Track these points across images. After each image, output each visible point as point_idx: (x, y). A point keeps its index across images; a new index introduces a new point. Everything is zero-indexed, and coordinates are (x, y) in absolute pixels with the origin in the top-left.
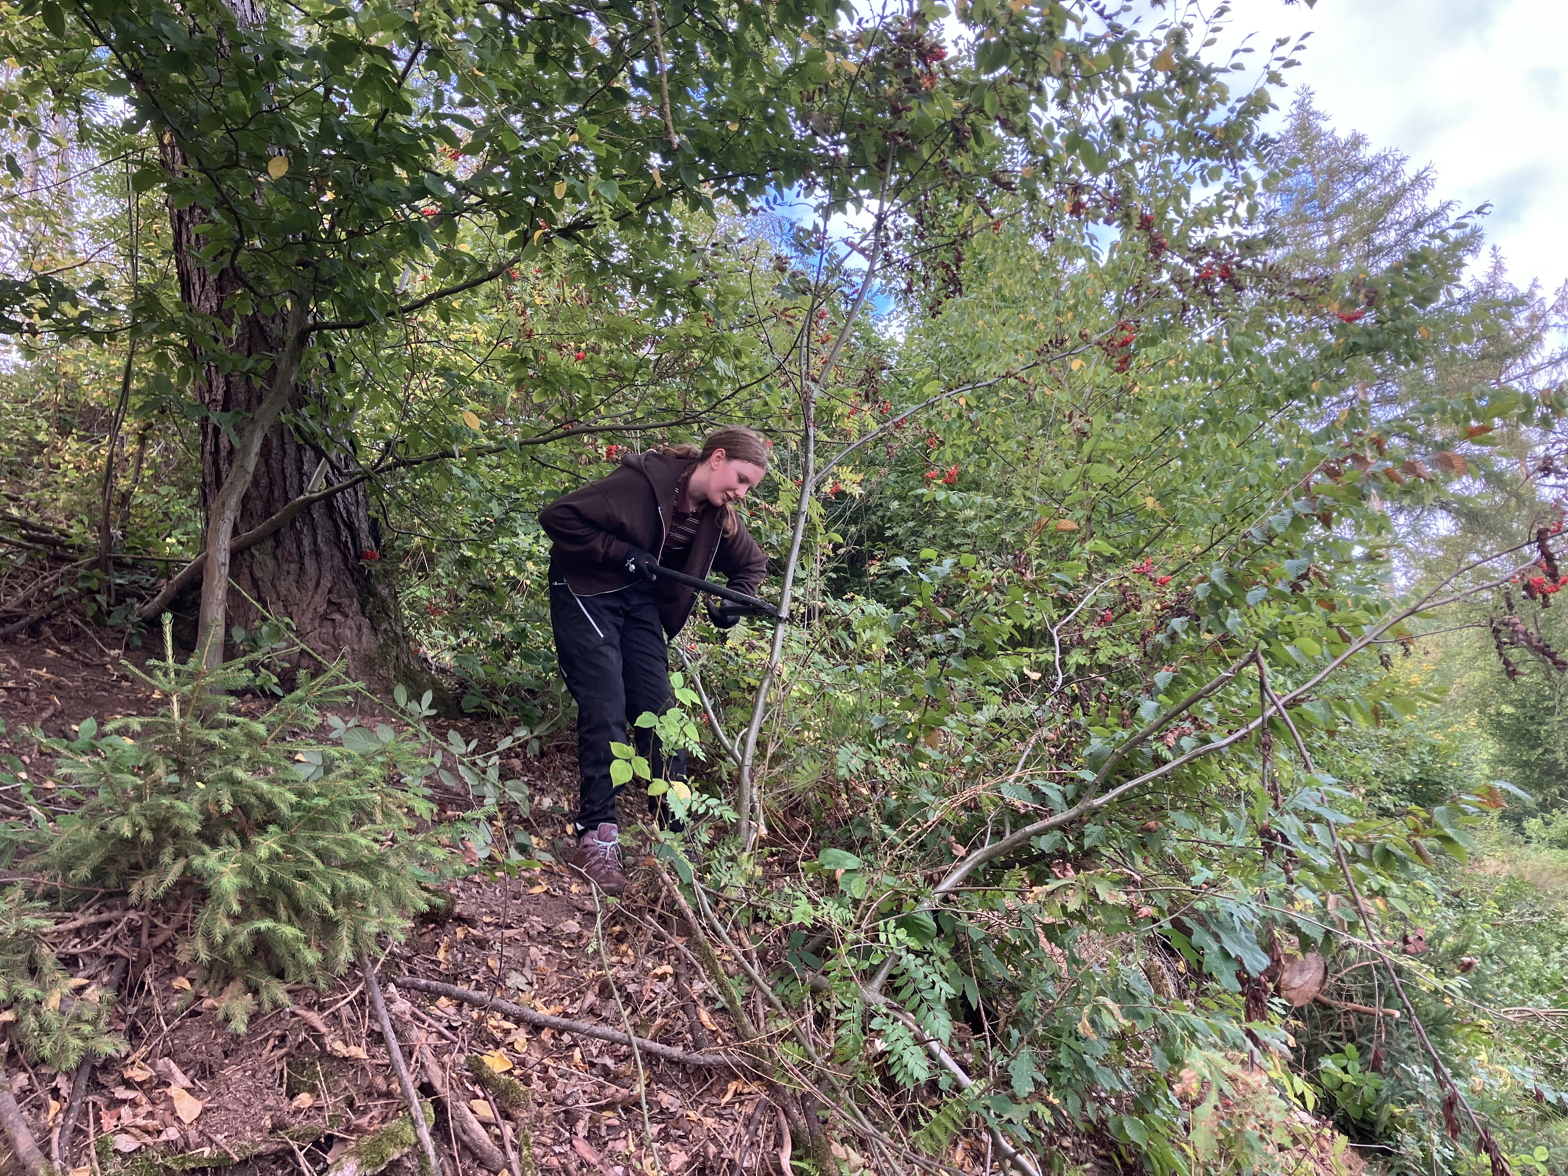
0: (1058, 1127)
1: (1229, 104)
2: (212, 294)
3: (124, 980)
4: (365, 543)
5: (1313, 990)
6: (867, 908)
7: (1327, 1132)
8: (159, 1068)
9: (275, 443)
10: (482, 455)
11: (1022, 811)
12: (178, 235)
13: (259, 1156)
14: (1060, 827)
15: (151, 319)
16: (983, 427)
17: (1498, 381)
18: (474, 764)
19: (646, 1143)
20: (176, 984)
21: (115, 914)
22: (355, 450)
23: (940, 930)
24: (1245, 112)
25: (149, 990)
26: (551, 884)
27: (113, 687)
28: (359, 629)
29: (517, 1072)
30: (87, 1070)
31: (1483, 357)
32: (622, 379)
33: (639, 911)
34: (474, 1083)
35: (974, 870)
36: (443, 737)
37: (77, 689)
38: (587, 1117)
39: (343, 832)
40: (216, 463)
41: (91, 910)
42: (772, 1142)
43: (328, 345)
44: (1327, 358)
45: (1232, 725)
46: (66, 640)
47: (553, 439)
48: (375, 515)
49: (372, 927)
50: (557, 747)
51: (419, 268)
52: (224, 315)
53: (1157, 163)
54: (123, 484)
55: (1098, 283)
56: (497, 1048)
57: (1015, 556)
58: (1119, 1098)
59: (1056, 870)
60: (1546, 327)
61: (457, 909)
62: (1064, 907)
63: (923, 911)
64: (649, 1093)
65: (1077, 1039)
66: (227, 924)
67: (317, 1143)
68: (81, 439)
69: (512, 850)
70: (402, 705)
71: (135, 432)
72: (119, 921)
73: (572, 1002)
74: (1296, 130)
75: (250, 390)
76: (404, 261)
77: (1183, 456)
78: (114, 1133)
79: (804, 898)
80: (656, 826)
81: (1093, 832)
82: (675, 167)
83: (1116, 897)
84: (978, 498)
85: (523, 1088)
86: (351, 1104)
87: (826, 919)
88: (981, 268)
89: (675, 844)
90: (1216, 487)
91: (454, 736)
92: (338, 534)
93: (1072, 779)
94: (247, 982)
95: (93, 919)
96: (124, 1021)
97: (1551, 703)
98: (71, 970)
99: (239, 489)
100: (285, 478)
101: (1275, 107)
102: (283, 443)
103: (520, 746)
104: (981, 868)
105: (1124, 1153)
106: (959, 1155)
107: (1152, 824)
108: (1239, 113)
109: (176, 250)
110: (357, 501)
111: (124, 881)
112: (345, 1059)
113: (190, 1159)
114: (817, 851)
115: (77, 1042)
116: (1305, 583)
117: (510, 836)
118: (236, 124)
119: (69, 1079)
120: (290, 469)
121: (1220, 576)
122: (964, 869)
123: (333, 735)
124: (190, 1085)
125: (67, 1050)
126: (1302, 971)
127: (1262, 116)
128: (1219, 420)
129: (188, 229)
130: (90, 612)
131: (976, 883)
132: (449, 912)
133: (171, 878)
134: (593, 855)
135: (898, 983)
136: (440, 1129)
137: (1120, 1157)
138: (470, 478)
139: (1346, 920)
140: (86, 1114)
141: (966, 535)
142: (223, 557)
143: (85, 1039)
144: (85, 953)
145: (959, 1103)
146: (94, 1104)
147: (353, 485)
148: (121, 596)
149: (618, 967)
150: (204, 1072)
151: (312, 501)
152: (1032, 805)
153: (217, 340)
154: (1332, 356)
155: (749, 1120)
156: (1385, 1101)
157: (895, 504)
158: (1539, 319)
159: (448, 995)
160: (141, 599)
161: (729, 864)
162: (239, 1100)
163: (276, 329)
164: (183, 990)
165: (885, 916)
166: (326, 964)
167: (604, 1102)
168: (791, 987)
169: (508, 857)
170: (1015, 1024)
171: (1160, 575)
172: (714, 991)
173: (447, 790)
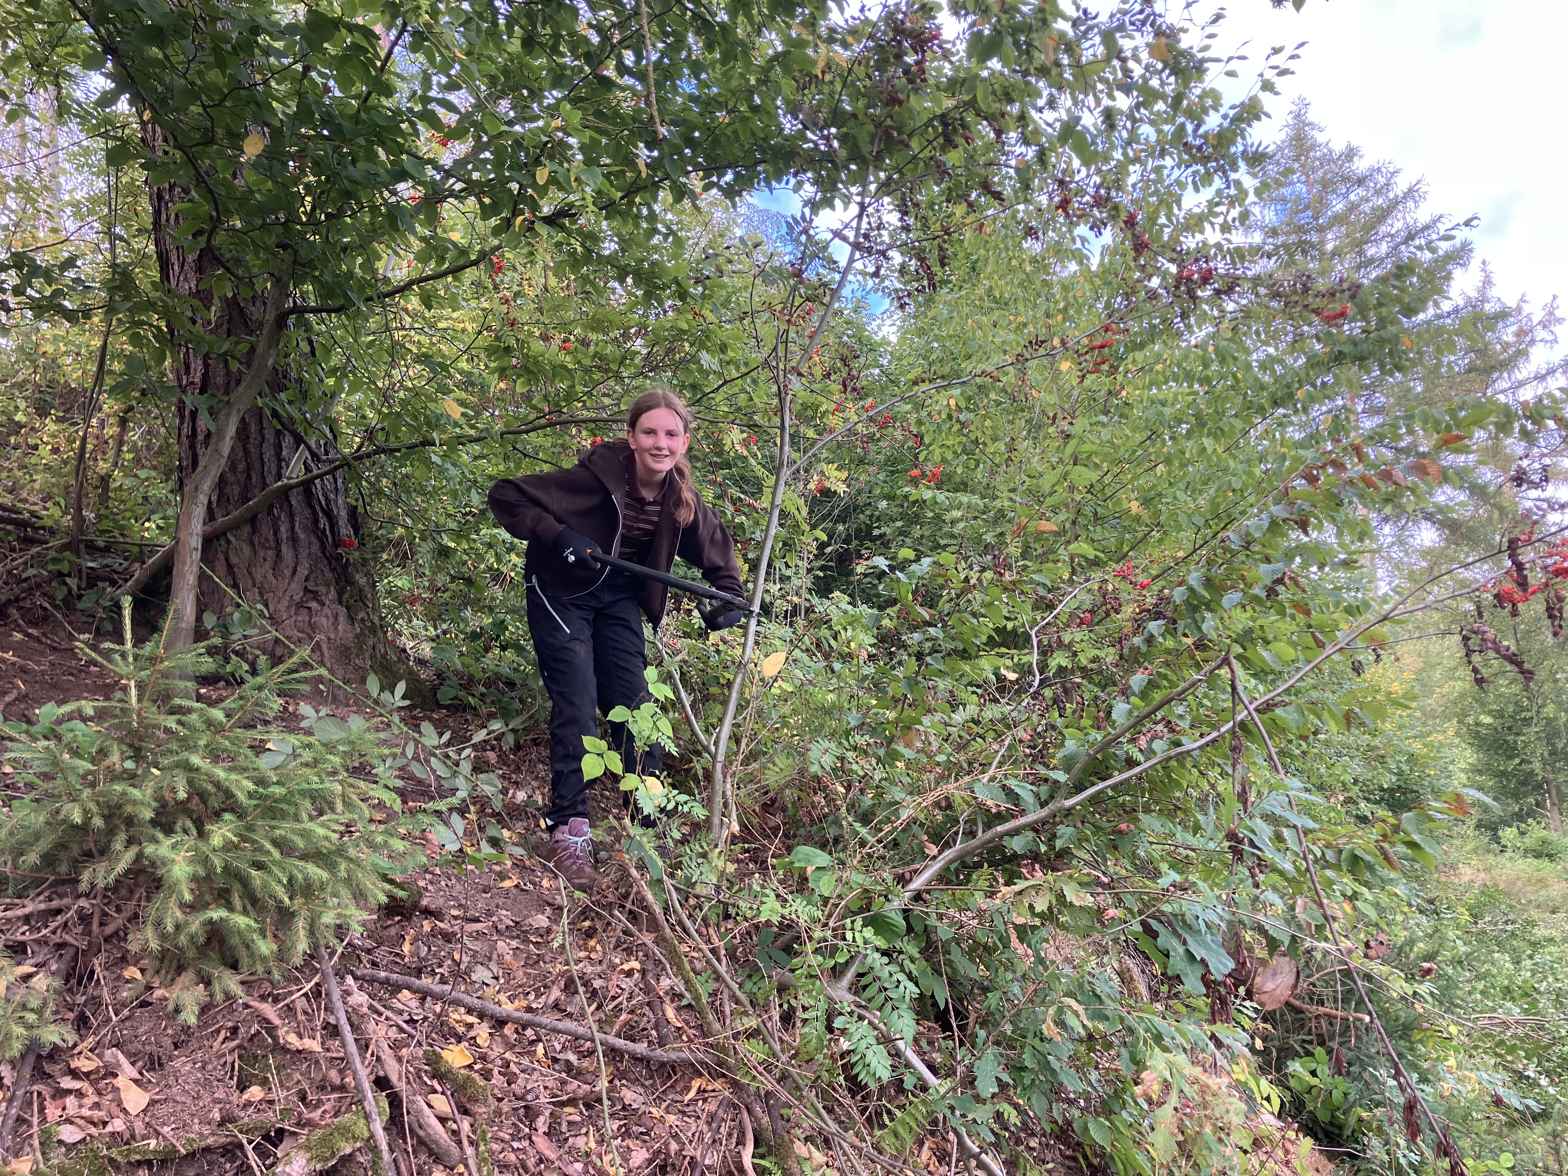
0: (1025, 1127)
1: (1223, 111)
2: (191, 275)
3: (74, 968)
4: (343, 531)
5: (1284, 993)
6: (836, 906)
7: (1291, 1135)
8: (106, 1058)
9: (253, 428)
10: (463, 444)
11: (994, 810)
12: (157, 213)
13: (207, 1150)
14: (1034, 827)
15: (126, 298)
16: (972, 428)
17: (1485, 394)
18: (447, 756)
19: (607, 1138)
20: (127, 974)
21: (66, 901)
22: (335, 437)
23: (910, 929)
24: (1237, 120)
25: (98, 980)
26: (523, 878)
27: (81, 671)
28: (336, 618)
29: (477, 1067)
30: (31, 1059)
31: (1470, 371)
32: (606, 371)
33: (609, 906)
34: (433, 1077)
35: (946, 868)
36: (417, 728)
37: (43, 673)
38: (547, 1113)
39: (302, 822)
40: (192, 447)
41: (41, 898)
42: (734, 1140)
43: (308, 328)
44: (1312, 367)
45: (1205, 729)
46: (34, 624)
47: (534, 429)
48: (354, 503)
49: (328, 918)
50: (534, 740)
51: (402, 252)
52: (204, 297)
53: (1149, 168)
54: (103, 467)
55: (1087, 286)
56: (459, 1042)
57: (995, 556)
58: (1087, 1100)
59: (1024, 871)
60: (1533, 342)
61: (424, 902)
62: (1031, 907)
63: (893, 910)
64: (612, 1089)
65: (1042, 1040)
66: (178, 914)
67: (266, 1137)
68: (59, 420)
69: (484, 844)
70: (375, 695)
71: (115, 414)
72: (69, 909)
73: (537, 997)
74: (1292, 139)
75: (228, 373)
76: (388, 246)
77: (1168, 461)
78: (58, 1124)
79: (773, 895)
80: (627, 821)
81: (1065, 833)
82: (660, 158)
83: (1083, 899)
84: (964, 498)
85: (482, 1083)
86: (303, 1098)
87: (794, 916)
88: (974, 269)
89: (645, 839)
90: (1200, 492)
91: (427, 727)
92: (316, 521)
93: (1046, 780)
94: (199, 972)
95: (42, 906)
96: (72, 1010)
97: (1529, 715)
98: (19, 958)
99: (213, 473)
100: (263, 463)
101: (1268, 116)
102: (262, 428)
103: (496, 739)
104: (952, 867)
105: (1089, 1153)
106: (926, 1153)
107: (1123, 826)
108: (1232, 121)
109: (155, 229)
110: (336, 489)
111: (75, 868)
112: (299, 1052)
113: (136, 1151)
114: (789, 849)
115: (19, 1030)
116: (1280, 588)
117: (482, 829)
118: (212, 100)
119: (14, 1068)
120: (269, 454)
121: (1198, 579)
122: (936, 867)
123: (304, 724)
124: (139, 1077)
125: (11, 1038)
126: (1274, 974)
127: (1255, 124)
128: (1204, 425)
129: (167, 209)
130: (60, 595)
131: (949, 882)
132: (415, 905)
133: (121, 866)
134: (565, 849)
135: (864, 981)
136: (395, 1123)
137: (1085, 1157)
138: (449, 466)
139: (1313, 923)
140: (30, 1104)
141: (953, 536)
142: (196, 542)
143: (29, 1027)
144: (34, 940)
145: (924, 1102)
146: (39, 1094)
147: (332, 472)
148: (93, 579)
149: (586, 962)
150: (153, 1063)
151: (292, 487)
152: (1005, 805)
153: (194, 322)
154: (1318, 363)
155: (712, 1117)
156: (1352, 1106)
157: (883, 504)
158: (1526, 333)
159: (409, 988)
160: (113, 583)
161: (700, 861)
162: (188, 1092)
163: (255, 312)
164: (132, 980)
165: (855, 914)
166: (282, 956)
167: (565, 1098)
168: (759, 984)
169: (479, 850)
170: (984, 1024)
171: (1142, 579)
172: (681, 988)
173: (420, 782)
